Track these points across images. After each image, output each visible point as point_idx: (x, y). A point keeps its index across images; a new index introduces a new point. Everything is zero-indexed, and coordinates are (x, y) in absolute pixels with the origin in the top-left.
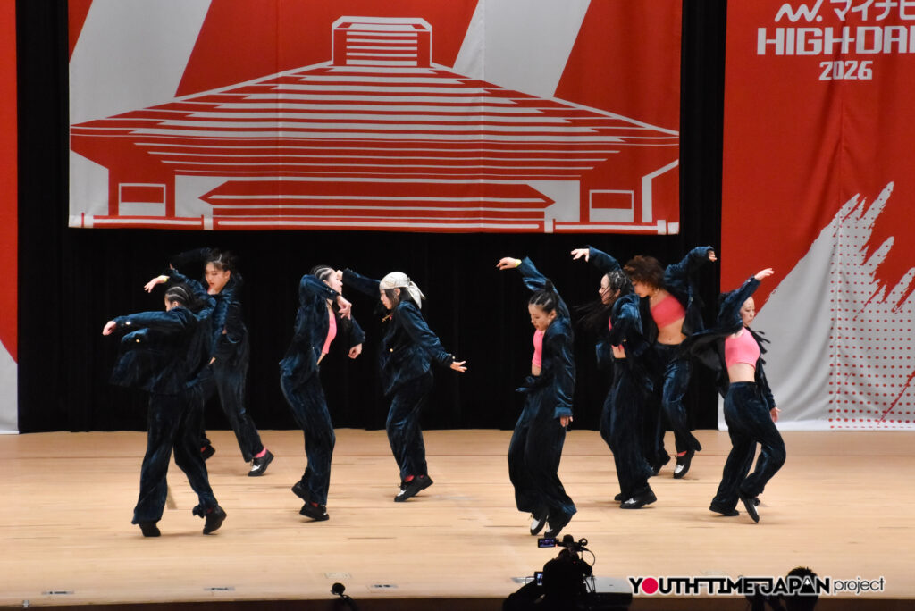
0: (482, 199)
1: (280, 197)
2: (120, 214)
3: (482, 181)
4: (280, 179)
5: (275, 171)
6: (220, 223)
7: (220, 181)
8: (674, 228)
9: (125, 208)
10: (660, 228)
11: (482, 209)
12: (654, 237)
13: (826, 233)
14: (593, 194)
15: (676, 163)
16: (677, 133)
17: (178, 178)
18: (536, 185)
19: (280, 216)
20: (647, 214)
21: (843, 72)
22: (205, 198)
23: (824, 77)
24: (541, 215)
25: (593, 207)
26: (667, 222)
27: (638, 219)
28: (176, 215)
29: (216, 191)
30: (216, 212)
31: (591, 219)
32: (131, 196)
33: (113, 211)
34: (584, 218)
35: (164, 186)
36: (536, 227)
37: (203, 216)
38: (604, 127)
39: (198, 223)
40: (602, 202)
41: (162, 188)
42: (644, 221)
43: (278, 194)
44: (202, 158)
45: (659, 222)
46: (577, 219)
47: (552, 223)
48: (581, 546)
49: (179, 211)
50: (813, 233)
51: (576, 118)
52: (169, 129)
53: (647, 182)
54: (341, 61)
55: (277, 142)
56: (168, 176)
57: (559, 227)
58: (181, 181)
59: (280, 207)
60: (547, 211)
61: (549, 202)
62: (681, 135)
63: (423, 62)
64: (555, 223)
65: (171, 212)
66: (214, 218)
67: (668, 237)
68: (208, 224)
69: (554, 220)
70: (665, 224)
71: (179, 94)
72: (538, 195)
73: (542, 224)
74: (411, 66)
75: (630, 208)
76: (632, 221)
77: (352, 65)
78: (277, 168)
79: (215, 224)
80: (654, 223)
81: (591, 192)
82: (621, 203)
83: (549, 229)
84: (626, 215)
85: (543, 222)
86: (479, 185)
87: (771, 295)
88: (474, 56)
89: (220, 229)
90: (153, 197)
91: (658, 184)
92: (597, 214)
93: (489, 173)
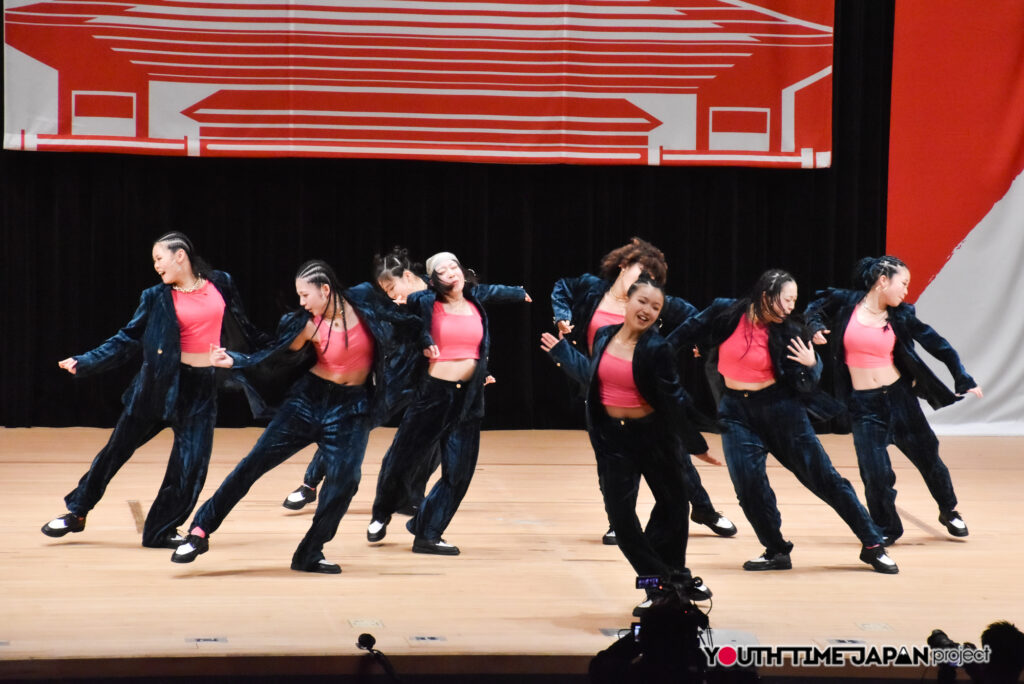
0: (564, 119)
1: (292, 112)
2: (74, 133)
3: (564, 94)
4: (292, 88)
5: (285, 77)
6: (211, 147)
7: (210, 89)
8: (824, 160)
9: (81, 125)
10: (806, 159)
11: (563, 132)
12: (796, 171)
14: (714, 113)
15: (828, 71)
16: (830, 29)
17: (153, 85)
18: (635, 99)
19: (291, 139)
20: (788, 140)
22: (189, 112)
24: (644, 140)
25: (714, 130)
26: (815, 152)
27: (775, 146)
28: (151, 135)
29: (206, 103)
30: (204, 131)
31: (712, 147)
32: (88, 108)
33: (65, 128)
34: (702, 145)
35: (133, 95)
36: (637, 156)
37: (186, 138)
38: (731, 21)
39: (180, 147)
40: (726, 124)
41: (131, 99)
42: (783, 150)
43: (289, 108)
44: (185, 57)
45: (804, 151)
46: (693, 147)
47: (658, 151)
49: (154, 130)
51: (692, 9)
52: (140, 17)
53: (788, 96)
55: (287, 37)
56: (138, 82)
57: (667, 157)
58: (157, 89)
59: (291, 126)
60: (652, 135)
61: (655, 123)
64: (662, 152)
65: (142, 131)
66: (201, 140)
67: (815, 172)
68: (194, 148)
69: (661, 148)
70: (811, 154)
72: (641, 113)
73: (644, 153)
75: (765, 132)
76: (766, 148)
78: (287, 73)
79: (203, 149)
80: (797, 152)
81: (712, 109)
82: (753, 124)
83: (654, 159)
84: (759, 141)
85: (646, 150)
86: (561, 98)
87: (955, 251)
89: (209, 155)
90: (119, 109)
91: (798, 94)
92: (719, 140)
93: (573, 83)
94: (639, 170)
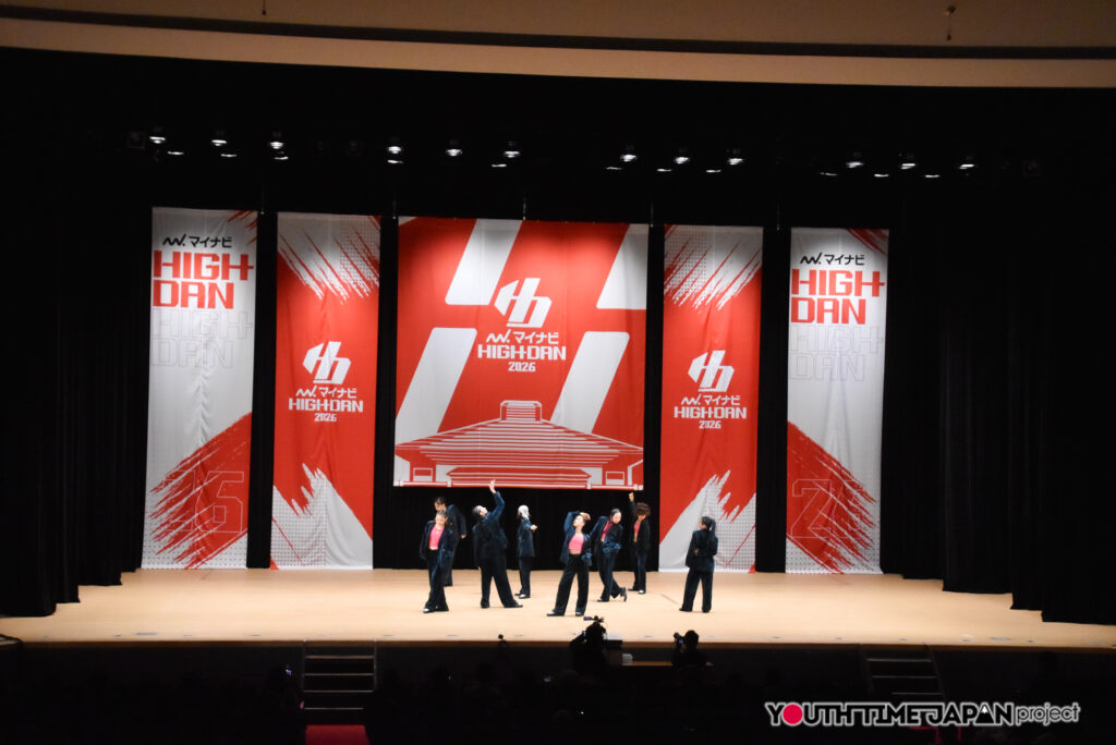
0: (561, 475)
2: (414, 481)
3: (560, 468)
4: (478, 466)
5: (476, 463)
6: (455, 484)
7: (454, 467)
8: (641, 488)
9: (416, 478)
10: (636, 488)
11: (562, 479)
13: (703, 490)
15: (642, 461)
16: (641, 449)
18: (583, 469)
20: (630, 482)
21: (709, 425)
22: (448, 474)
23: (701, 427)
24: (586, 482)
25: (607, 479)
26: (638, 485)
27: (626, 484)
29: (454, 471)
30: (452, 480)
31: (607, 484)
32: (418, 473)
33: (411, 479)
34: (604, 483)
35: (432, 469)
36: (584, 486)
37: (447, 482)
38: (612, 446)
39: (445, 484)
40: (611, 477)
42: (628, 485)
43: (477, 472)
44: (449, 457)
45: (635, 485)
46: (601, 484)
47: (590, 485)
48: (601, 621)
49: (437, 480)
50: (698, 491)
51: (601, 443)
52: (435, 446)
53: (630, 469)
54: (504, 418)
55: (478, 451)
56: (433, 465)
57: (593, 487)
58: (438, 467)
60: (589, 480)
61: (589, 476)
62: (645, 450)
63: (538, 419)
64: (592, 485)
65: (434, 480)
66: (452, 482)
68: (449, 485)
71: (440, 431)
72: (584, 473)
73: (586, 485)
74: (533, 421)
75: (623, 479)
76: (623, 484)
77: (508, 420)
79: (452, 485)
81: (607, 472)
82: (620, 477)
83: (589, 487)
84: (621, 482)
88: (561, 415)
89: (454, 487)
90: (427, 473)
91: (634, 469)
92: (609, 481)
93: (564, 464)
94: (584, 491)
